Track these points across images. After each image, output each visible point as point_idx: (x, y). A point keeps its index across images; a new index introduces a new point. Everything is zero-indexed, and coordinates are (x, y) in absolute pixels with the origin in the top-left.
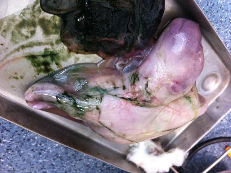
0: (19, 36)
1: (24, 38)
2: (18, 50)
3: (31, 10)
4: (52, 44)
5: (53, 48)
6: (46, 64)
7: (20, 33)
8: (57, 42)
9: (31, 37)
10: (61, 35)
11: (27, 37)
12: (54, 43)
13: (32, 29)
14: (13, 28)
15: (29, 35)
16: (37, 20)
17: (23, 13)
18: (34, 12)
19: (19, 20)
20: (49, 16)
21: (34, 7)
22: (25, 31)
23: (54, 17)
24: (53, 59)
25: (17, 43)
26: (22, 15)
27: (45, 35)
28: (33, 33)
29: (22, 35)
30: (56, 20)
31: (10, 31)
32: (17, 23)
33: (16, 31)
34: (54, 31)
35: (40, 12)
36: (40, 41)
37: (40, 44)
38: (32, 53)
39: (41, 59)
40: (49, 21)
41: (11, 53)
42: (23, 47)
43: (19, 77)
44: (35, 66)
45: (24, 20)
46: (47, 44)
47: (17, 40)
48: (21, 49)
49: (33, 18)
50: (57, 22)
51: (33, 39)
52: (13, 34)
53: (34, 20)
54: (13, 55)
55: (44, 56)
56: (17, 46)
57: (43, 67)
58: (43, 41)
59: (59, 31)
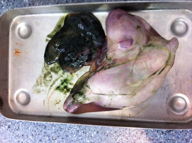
2: (50, 89)
3: (45, 68)
4: (62, 76)
5: (63, 78)
6: (66, 87)
7: (46, 80)
10: (62, 70)
11: (50, 80)
13: (50, 75)
16: (49, 70)
19: (43, 75)
20: (52, 66)
21: (45, 66)
23: (55, 64)
26: (43, 73)
27: (56, 74)
28: (51, 77)
29: (48, 81)
31: (43, 82)
32: (43, 77)
35: (48, 66)
39: (62, 86)
40: (54, 67)
41: (49, 92)
42: (51, 86)
44: (62, 91)
45: (45, 74)
46: (60, 77)
50: (57, 65)
55: (62, 84)
57: (65, 90)
59: (61, 68)
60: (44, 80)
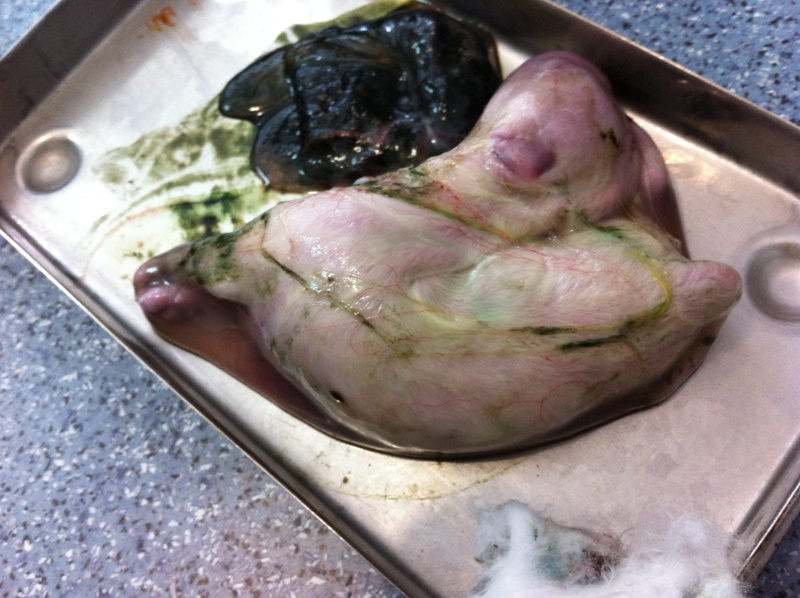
0: (168, 165)
1: (175, 168)
2: (158, 192)
3: (199, 117)
4: (229, 177)
5: (230, 185)
6: (210, 221)
7: (170, 159)
8: (242, 172)
9: (190, 165)
11: (182, 166)
12: (235, 172)
13: (195, 149)
14: (159, 150)
15: (187, 161)
16: (207, 132)
17: (184, 123)
18: (204, 119)
19: (174, 134)
20: (231, 124)
21: (206, 110)
22: (180, 155)
23: (240, 125)
24: (226, 210)
25: (159, 177)
26: (181, 127)
27: (218, 160)
28: (195, 157)
29: (174, 162)
30: (245, 130)
31: (153, 157)
32: (170, 140)
33: (164, 156)
34: (237, 150)
35: (216, 117)
36: (206, 173)
37: (204, 177)
38: (186, 199)
39: (202, 211)
40: (230, 133)
41: (145, 198)
42: (170, 186)
43: (144, 254)
44: (184, 226)
45: (183, 134)
46: (219, 177)
47: (161, 173)
48: (164, 191)
49: (201, 129)
50: (246, 133)
51: (193, 169)
52: (157, 162)
53: (201, 133)
54: (145, 203)
55: (209, 202)
56: (157, 185)
57: (201, 229)
58: (212, 172)
59: (248, 149)
60: (164, 151)
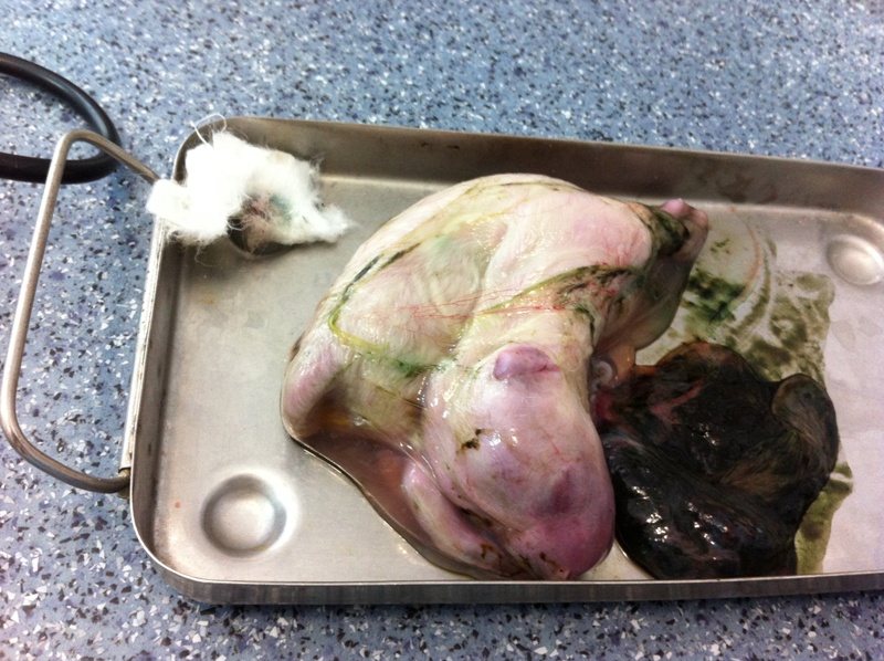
0: (785, 313)
1: (777, 314)
2: (766, 290)
3: (814, 361)
4: (734, 331)
5: (725, 326)
6: (706, 294)
7: (790, 318)
12: (734, 336)
13: (784, 336)
14: (805, 318)
15: (777, 324)
16: (792, 353)
17: (817, 350)
18: (808, 362)
19: (812, 337)
20: (787, 372)
21: (817, 370)
23: (779, 375)
26: (816, 345)
27: (758, 338)
28: (776, 330)
29: (784, 318)
30: (771, 373)
32: (809, 331)
33: (797, 317)
34: (755, 355)
35: (803, 369)
36: (754, 324)
37: (750, 320)
38: (742, 298)
39: (721, 297)
40: (778, 365)
41: (767, 282)
42: (764, 300)
43: (718, 249)
44: (717, 280)
45: (806, 341)
46: (740, 327)
47: (781, 304)
48: (762, 294)
51: (765, 321)
52: (795, 310)
53: (796, 350)
54: (762, 278)
55: (723, 306)
56: (772, 295)
57: (705, 286)
58: (750, 328)
